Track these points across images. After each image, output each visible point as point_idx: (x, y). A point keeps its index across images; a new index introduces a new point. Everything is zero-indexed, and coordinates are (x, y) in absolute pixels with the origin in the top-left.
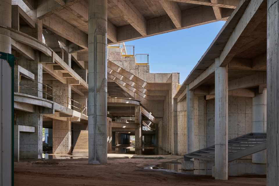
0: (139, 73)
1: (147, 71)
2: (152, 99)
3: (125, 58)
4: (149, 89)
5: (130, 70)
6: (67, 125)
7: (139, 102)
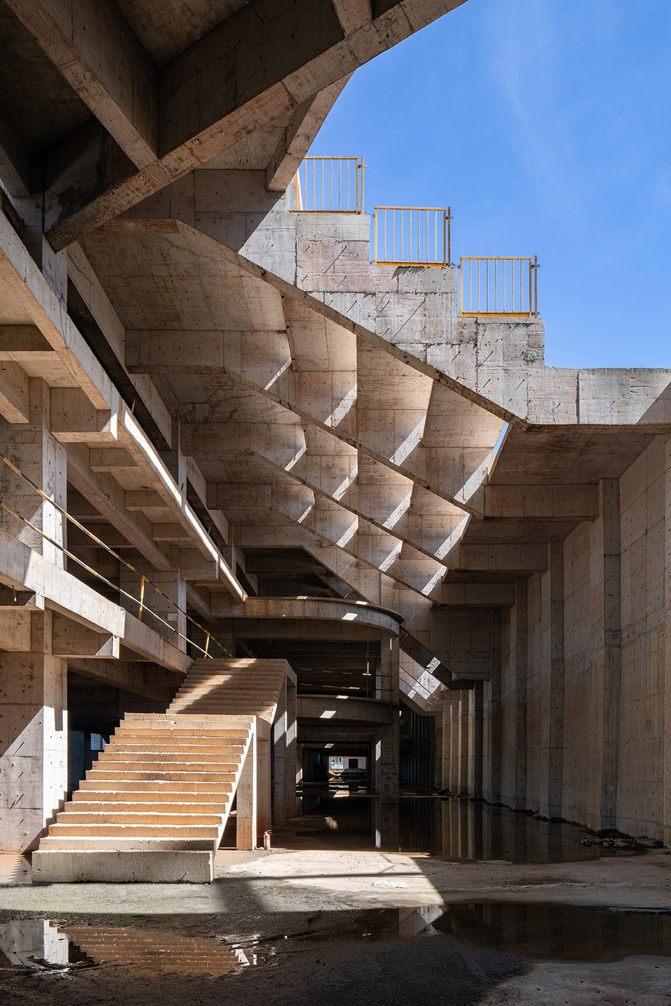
0: (478, 365)
1: (533, 353)
2: (463, 602)
3: (396, 273)
4: (497, 514)
5: (428, 345)
6: (32, 677)
7: (399, 619)
